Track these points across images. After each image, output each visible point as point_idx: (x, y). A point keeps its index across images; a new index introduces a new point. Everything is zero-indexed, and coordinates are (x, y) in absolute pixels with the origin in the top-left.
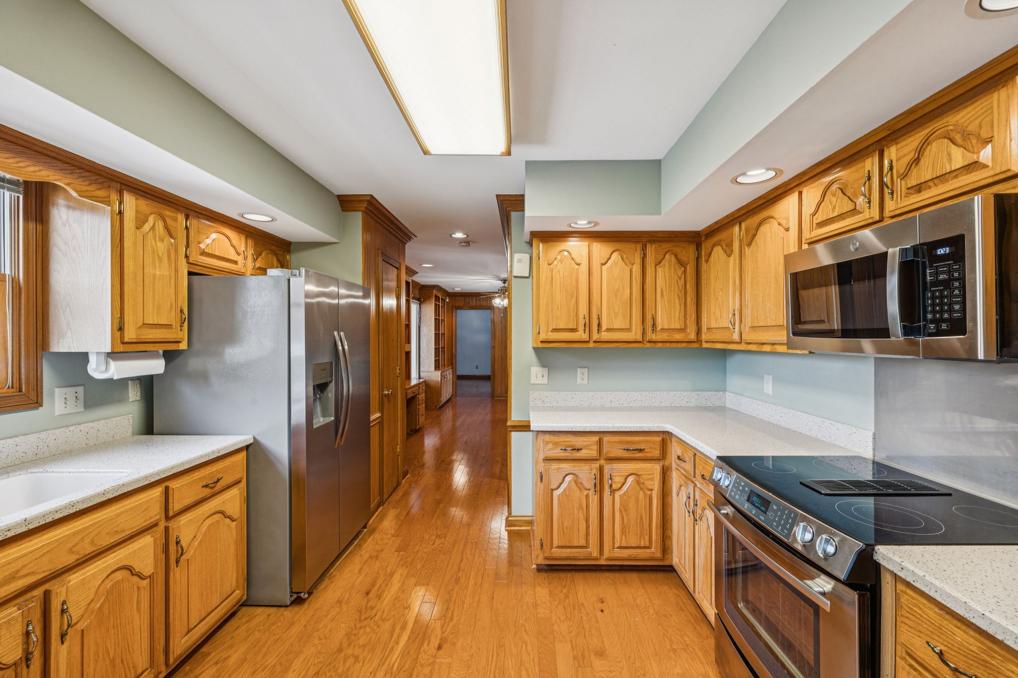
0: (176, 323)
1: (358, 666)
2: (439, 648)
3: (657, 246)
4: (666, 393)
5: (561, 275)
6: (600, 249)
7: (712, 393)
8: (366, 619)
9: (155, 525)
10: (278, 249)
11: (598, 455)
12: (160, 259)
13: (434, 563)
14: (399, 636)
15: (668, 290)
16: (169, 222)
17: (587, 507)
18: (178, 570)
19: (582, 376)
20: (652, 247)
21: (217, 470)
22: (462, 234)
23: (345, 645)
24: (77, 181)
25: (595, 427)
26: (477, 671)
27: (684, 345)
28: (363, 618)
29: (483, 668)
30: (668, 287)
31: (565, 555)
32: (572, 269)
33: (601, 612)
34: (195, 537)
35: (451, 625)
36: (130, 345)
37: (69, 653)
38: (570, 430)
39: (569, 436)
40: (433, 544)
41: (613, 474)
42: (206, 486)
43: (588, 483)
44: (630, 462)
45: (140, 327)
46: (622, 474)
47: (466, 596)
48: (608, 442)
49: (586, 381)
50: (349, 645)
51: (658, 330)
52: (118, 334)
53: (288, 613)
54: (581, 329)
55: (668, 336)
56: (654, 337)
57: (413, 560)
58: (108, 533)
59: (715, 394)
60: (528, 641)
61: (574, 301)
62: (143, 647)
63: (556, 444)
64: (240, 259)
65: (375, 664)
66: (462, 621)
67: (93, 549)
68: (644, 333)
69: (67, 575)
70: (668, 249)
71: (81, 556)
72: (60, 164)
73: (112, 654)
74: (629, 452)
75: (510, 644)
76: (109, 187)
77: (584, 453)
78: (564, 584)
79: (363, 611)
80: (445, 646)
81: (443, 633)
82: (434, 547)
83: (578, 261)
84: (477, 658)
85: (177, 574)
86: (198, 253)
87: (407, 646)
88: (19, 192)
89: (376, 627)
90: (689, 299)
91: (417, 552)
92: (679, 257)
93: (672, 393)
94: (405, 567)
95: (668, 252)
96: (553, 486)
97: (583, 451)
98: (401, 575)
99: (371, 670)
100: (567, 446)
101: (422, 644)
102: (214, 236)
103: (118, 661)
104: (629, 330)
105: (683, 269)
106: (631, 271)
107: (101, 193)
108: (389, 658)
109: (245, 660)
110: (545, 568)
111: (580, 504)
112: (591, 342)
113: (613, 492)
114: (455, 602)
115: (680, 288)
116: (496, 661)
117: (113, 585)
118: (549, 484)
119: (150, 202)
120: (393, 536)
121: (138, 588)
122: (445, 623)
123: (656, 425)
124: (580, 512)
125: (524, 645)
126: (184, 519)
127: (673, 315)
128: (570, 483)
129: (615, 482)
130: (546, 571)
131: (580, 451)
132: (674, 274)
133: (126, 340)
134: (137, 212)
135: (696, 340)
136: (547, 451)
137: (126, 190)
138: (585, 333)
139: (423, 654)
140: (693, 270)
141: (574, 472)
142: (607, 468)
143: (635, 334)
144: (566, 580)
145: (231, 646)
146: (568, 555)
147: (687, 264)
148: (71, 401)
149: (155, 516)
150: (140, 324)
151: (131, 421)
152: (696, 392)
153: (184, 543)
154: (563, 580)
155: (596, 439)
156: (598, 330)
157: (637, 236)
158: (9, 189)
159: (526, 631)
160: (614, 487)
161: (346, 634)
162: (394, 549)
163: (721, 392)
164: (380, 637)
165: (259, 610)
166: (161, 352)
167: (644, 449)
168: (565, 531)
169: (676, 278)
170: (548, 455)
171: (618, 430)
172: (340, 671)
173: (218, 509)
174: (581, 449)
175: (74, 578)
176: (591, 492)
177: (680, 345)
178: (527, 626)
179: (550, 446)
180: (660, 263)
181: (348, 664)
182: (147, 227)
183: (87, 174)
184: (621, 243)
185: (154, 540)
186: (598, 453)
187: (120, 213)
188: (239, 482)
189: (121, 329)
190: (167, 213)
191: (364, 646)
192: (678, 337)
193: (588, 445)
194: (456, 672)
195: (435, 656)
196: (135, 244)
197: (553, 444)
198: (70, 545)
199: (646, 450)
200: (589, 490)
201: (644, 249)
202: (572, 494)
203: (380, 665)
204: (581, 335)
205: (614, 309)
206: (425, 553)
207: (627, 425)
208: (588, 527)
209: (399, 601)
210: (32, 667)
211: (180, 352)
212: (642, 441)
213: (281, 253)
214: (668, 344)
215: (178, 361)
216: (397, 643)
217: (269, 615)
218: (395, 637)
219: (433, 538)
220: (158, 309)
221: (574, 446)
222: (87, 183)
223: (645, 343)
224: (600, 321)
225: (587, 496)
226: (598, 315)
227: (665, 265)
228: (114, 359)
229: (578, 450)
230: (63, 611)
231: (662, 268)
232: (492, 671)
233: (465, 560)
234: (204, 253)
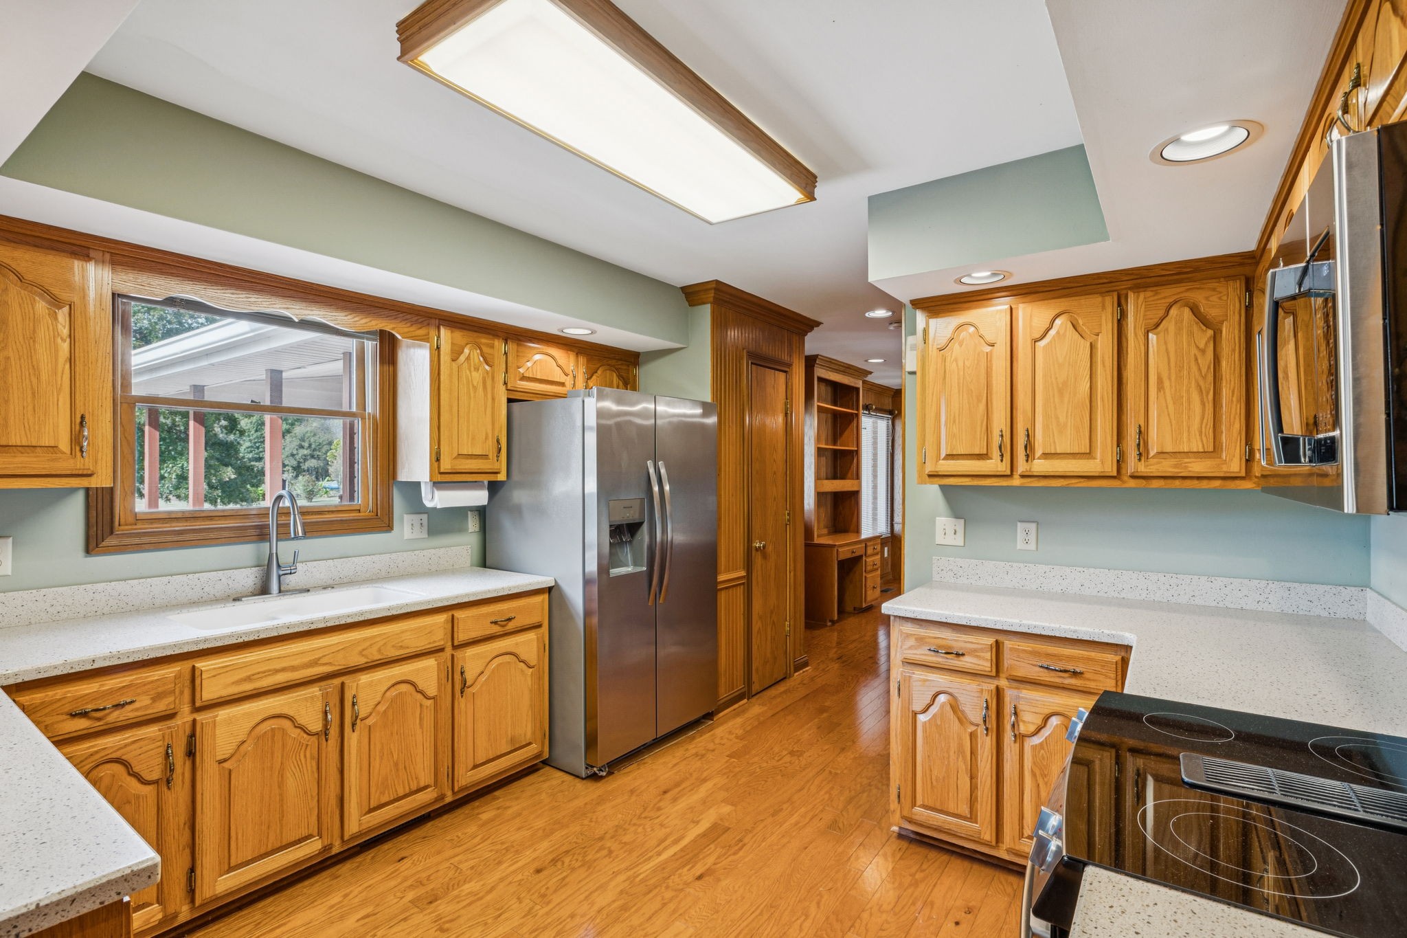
0: (492, 454)
1: (607, 860)
2: (700, 878)
3: (1149, 294)
4: (1204, 579)
5: (961, 364)
6: (1032, 315)
7: (1327, 588)
8: (645, 818)
9: (442, 650)
10: (620, 362)
11: (994, 670)
12: (475, 388)
13: (763, 782)
14: (665, 849)
15: (1173, 378)
16: (485, 349)
17: (973, 753)
18: (463, 701)
19: (1025, 537)
20: (1138, 298)
21: (508, 609)
22: (885, 311)
23: (608, 836)
24: (400, 325)
25: (986, 620)
26: (722, 920)
27: (1217, 483)
28: (643, 816)
29: (731, 921)
30: (1173, 371)
31: (935, 823)
32: (979, 354)
33: (954, 924)
34: (482, 672)
35: (730, 859)
36: (447, 475)
37: (359, 742)
38: (944, 620)
39: (943, 629)
40: (778, 761)
41: (1020, 707)
42: (496, 623)
43: (974, 710)
44: (1056, 691)
45: (455, 458)
46: (1037, 710)
47: (772, 833)
48: (1011, 649)
49: (1032, 546)
50: (612, 838)
51: (1152, 454)
52: (436, 464)
53: (579, 784)
54: (996, 453)
55: (1176, 466)
56: (1142, 468)
57: (740, 771)
58: (393, 646)
59: (1334, 590)
60: (812, 916)
61: (982, 406)
62: (426, 763)
63: (921, 640)
64: (569, 381)
65: (623, 866)
66: (747, 860)
67: (380, 657)
68: (1120, 462)
69: (360, 674)
70: (1175, 297)
71: (369, 661)
72: (386, 312)
73: (395, 757)
74: (1053, 674)
75: (786, 909)
76: (428, 324)
77: (967, 662)
78: (924, 866)
79: (649, 809)
80: (707, 878)
81: (715, 864)
82: (778, 763)
83: (989, 338)
84: (733, 906)
85: (461, 703)
86: (518, 378)
87: (666, 862)
88: (376, 340)
89: (649, 830)
90: (1225, 392)
91: (753, 763)
92: (1202, 310)
93: (1220, 582)
94: (725, 777)
95: (1175, 302)
96: (917, 707)
97: (967, 658)
98: (715, 785)
99: (616, 870)
100: (941, 647)
101: (684, 866)
102: (537, 357)
103: (401, 766)
104: (1089, 455)
105: (1210, 332)
106: (1092, 347)
107: (422, 332)
108: (640, 866)
109: (520, 814)
110: (912, 836)
111: (961, 746)
112: (1016, 476)
113: (1020, 738)
114: (754, 836)
115: (1204, 370)
116: (753, 920)
117: (396, 695)
118: (910, 702)
119: (466, 333)
120: (737, 737)
121: (421, 705)
122: (725, 854)
123: (1107, 632)
124: (960, 759)
125: (803, 918)
126: (470, 652)
127: (1185, 423)
128: (942, 706)
129: (1024, 722)
130: (911, 841)
131: (962, 658)
132: (1189, 345)
133: (442, 470)
134: (453, 344)
135: (1243, 474)
136: (906, 649)
137: (443, 325)
138: (1002, 461)
139: (677, 876)
140: (1237, 332)
141: (950, 690)
142: (1010, 695)
143: (1103, 462)
144: (934, 862)
145: (517, 798)
146: (939, 824)
147: (1222, 322)
148: (417, 526)
149: (439, 641)
150: (455, 454)
151: (469, 551)
152: (1283, 583)
153: (469, 677)
154: (928, 861)
155: (990, 640)
156: (1027, 456)
157: (1105, 281)
158: (368, 339)
159: (818, 903)
160: (1023, 729)
161: (617, 826)
162: (728, 753)
163: (1353, 589)
164: (646, 841)
165: (560, 774)
166: (486, 483)
167: (1081, 673)
168: (934, 783)
169: (1194, 351)
170: (909, 656)
171: (1029, 631)
172: (588, 858)
173: (509, 650)
174: (963, 655)
175: (364, 678)
176: (981, 730)
177: (1205, 484)
178: (826, 897)
179: (912, 642)
180: (1157, 325)
181: (598, 855)
182: (462, 358)
183: (409, 316)
184: (1073, 298)
185: (438, 664)
186: (994, 666)
187: (438, 348)
188: (539, 626)
189: (438, 460)
190: (484, 341)
191: (625, 843)
192: (1198, 467)
193: (975, 650)
194: (698, 910)
195: (687, 884)
196: (451, 375)
197: (916, 639)
198: (360, 648)
199: (1087, 675)
200: (977, 725)
201: (1121, 304)
202: (947, 726)
203: (628, 869)
204: (995, 465)
205: (1057, 418)
206: (760, 768)
207: (1047, 624)
208: (973, 789)
209: (692, 812)
210: (329, 742)
211: (502, 483)
212: (1079, 658)
213: (625, 367)
214: (1177, 483)
215: (501, 493)
216: (659, 854)
217: (563, 782)
218: (661, 847)
219: (785, 753)
220: (473, 439)
221: (950, 647)
222: (409, 325)
223: (1125, 478)
224: (1031, 439)
225: (973, 736)
226: (1028, 430)
227: (1167, 329)
228: (439, 489)
229: (958, 655)
230: (354, 704)
231: (1162, 334)
232: (739, 929)
233: (805, 791)
234: (523, 378)
